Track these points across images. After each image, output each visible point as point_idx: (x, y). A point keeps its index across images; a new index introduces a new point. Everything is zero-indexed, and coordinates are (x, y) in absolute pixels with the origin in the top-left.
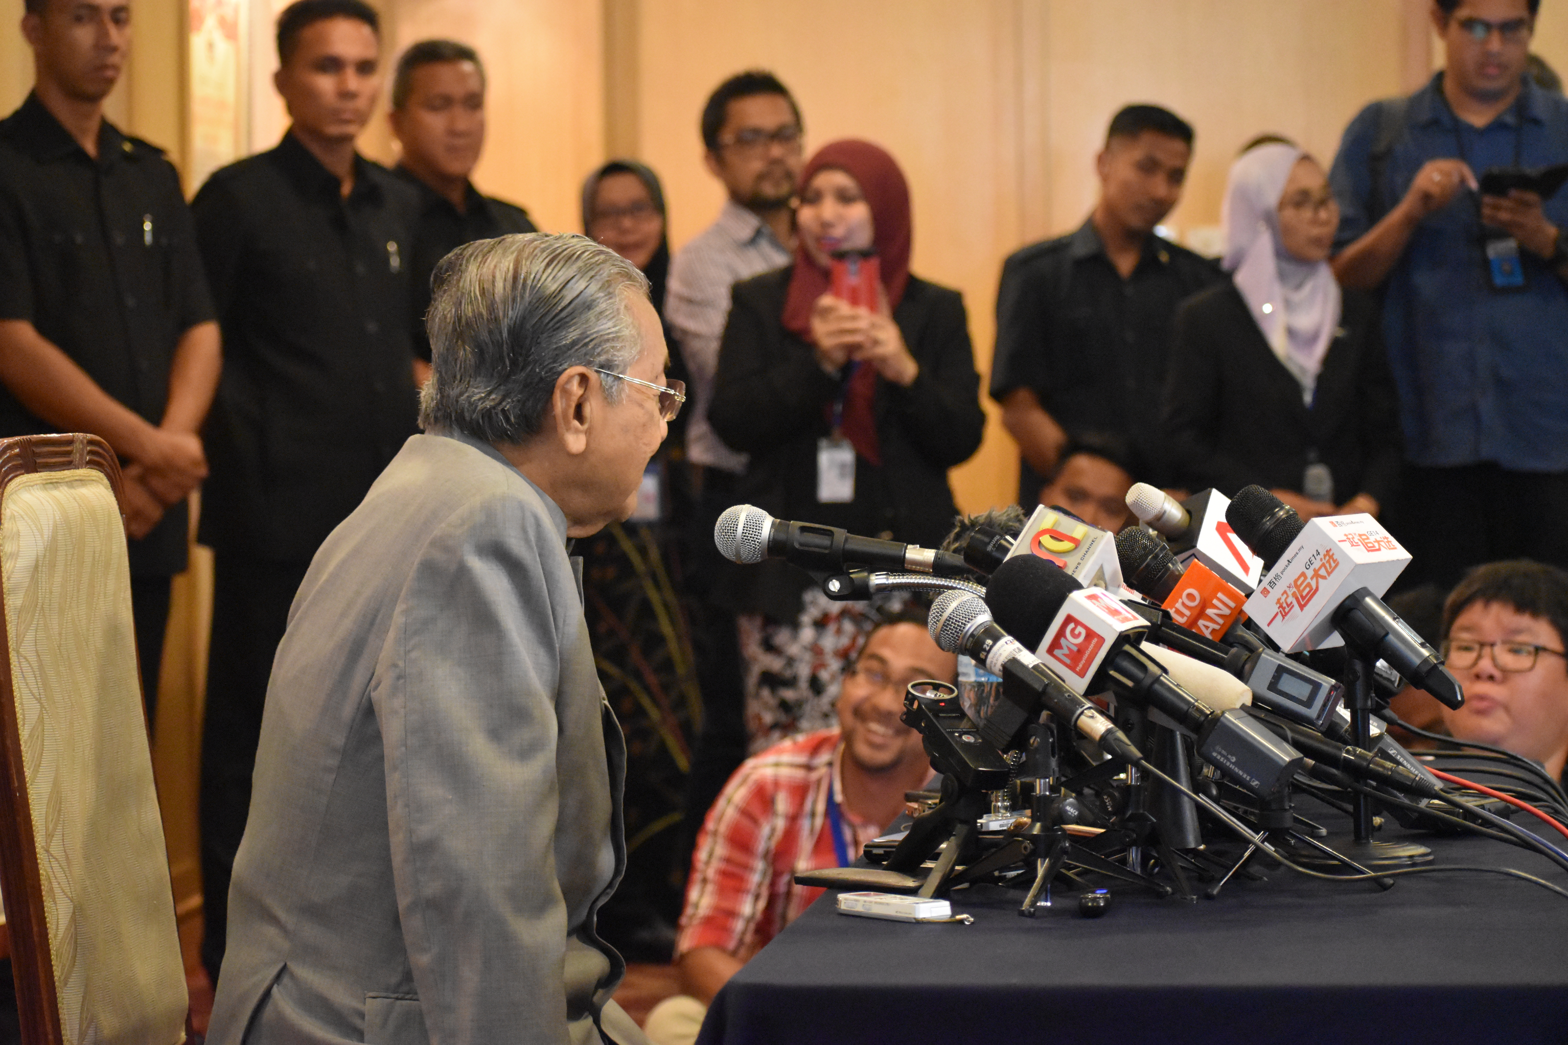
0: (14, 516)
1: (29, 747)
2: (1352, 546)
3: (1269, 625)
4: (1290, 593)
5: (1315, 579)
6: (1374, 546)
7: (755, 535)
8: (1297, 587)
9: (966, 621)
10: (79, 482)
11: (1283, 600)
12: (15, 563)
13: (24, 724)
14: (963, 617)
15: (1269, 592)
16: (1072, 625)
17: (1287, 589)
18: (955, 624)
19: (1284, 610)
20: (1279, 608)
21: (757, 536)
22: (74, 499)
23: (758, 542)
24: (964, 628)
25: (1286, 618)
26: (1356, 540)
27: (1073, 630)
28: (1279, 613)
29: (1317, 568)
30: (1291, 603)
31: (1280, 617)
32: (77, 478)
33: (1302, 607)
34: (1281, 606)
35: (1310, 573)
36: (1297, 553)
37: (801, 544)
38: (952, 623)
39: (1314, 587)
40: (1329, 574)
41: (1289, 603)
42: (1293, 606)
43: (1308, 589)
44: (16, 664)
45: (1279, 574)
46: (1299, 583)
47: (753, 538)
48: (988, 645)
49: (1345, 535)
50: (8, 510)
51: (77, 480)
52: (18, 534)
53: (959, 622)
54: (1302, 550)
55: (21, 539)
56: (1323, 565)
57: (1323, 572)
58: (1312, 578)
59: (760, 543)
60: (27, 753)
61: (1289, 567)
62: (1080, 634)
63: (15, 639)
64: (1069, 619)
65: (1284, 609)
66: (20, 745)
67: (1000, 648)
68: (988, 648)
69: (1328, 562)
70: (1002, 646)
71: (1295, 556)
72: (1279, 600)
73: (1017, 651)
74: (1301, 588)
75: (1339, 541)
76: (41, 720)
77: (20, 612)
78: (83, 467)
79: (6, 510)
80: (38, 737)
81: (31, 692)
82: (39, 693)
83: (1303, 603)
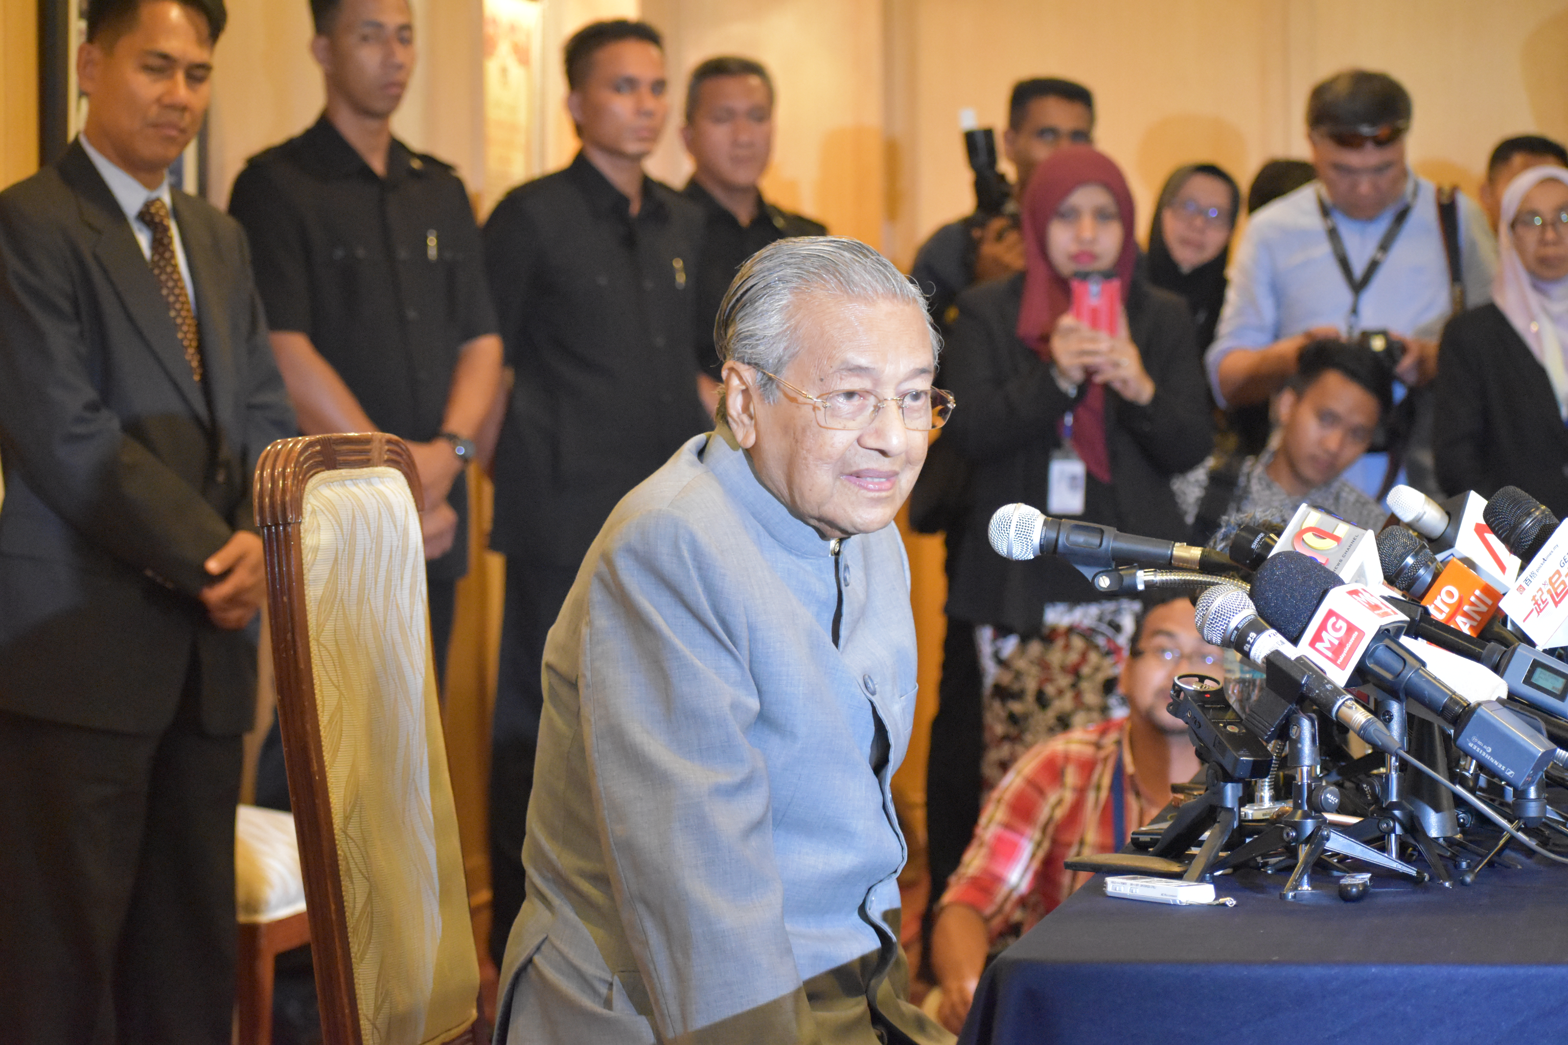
0: (314, 510)
1: (328, 733)
3: (1524, 621)
4: (1545, 591)
7: (1027, 533)
8: (1552, 584)
10: (380, 478)
11: (1538, 597)
12: (317, 556)
13: (323, 710)
14: (1228, 611)
15: (1524, 589)
16: (1333, 619)
17: (1541, 586)
18: (1220, 618)
19: (1539, 607)
20: (1534, 604)
21: (1030, 533)
22: (372, 493)
23: (1030, 539)
24: (1229, 621)
25: (1541, 614)
27: (1334, 625)
28: (1535, 610)
30: (1546, 600)
31: (1535, 613)
33: (1556, 604)
34: (1536, 603)
35: (1564, 571)
36: (1552, 552)
37: (1071, 544)
38: (1218, 617)
41: (1544, 600)
43: (1562, 587)
44: (316, 652)
45: (1535, 572)
46: (1554, 580)
47: (1026, 535)
48: (1251, 638)
50: (309, 506)
52: (318, 527)
53: (1224, 616)
54: (1557, 548)
55: (320, 533)
58: (1566, 577)
59: (1032, 541)
60: (326, 738)
61: (1544, 565)
62: (1341, 627)
63: (315, 628)
64: (1331, 613)
65: (1539, 605)
66: (318, 731)
67: (1263, 641)
70: (1266, 639)
71: (1550, 554)
72: (1534, 597)
73: (1280, 643)
74: (1556, 586)
76: (339, 706)
77: (320, 603)
78: (380, 466)
79: (307, 504)
80: (337, 722)
81: (330, 680)
82: (338, 680)
83: (1557, 600)
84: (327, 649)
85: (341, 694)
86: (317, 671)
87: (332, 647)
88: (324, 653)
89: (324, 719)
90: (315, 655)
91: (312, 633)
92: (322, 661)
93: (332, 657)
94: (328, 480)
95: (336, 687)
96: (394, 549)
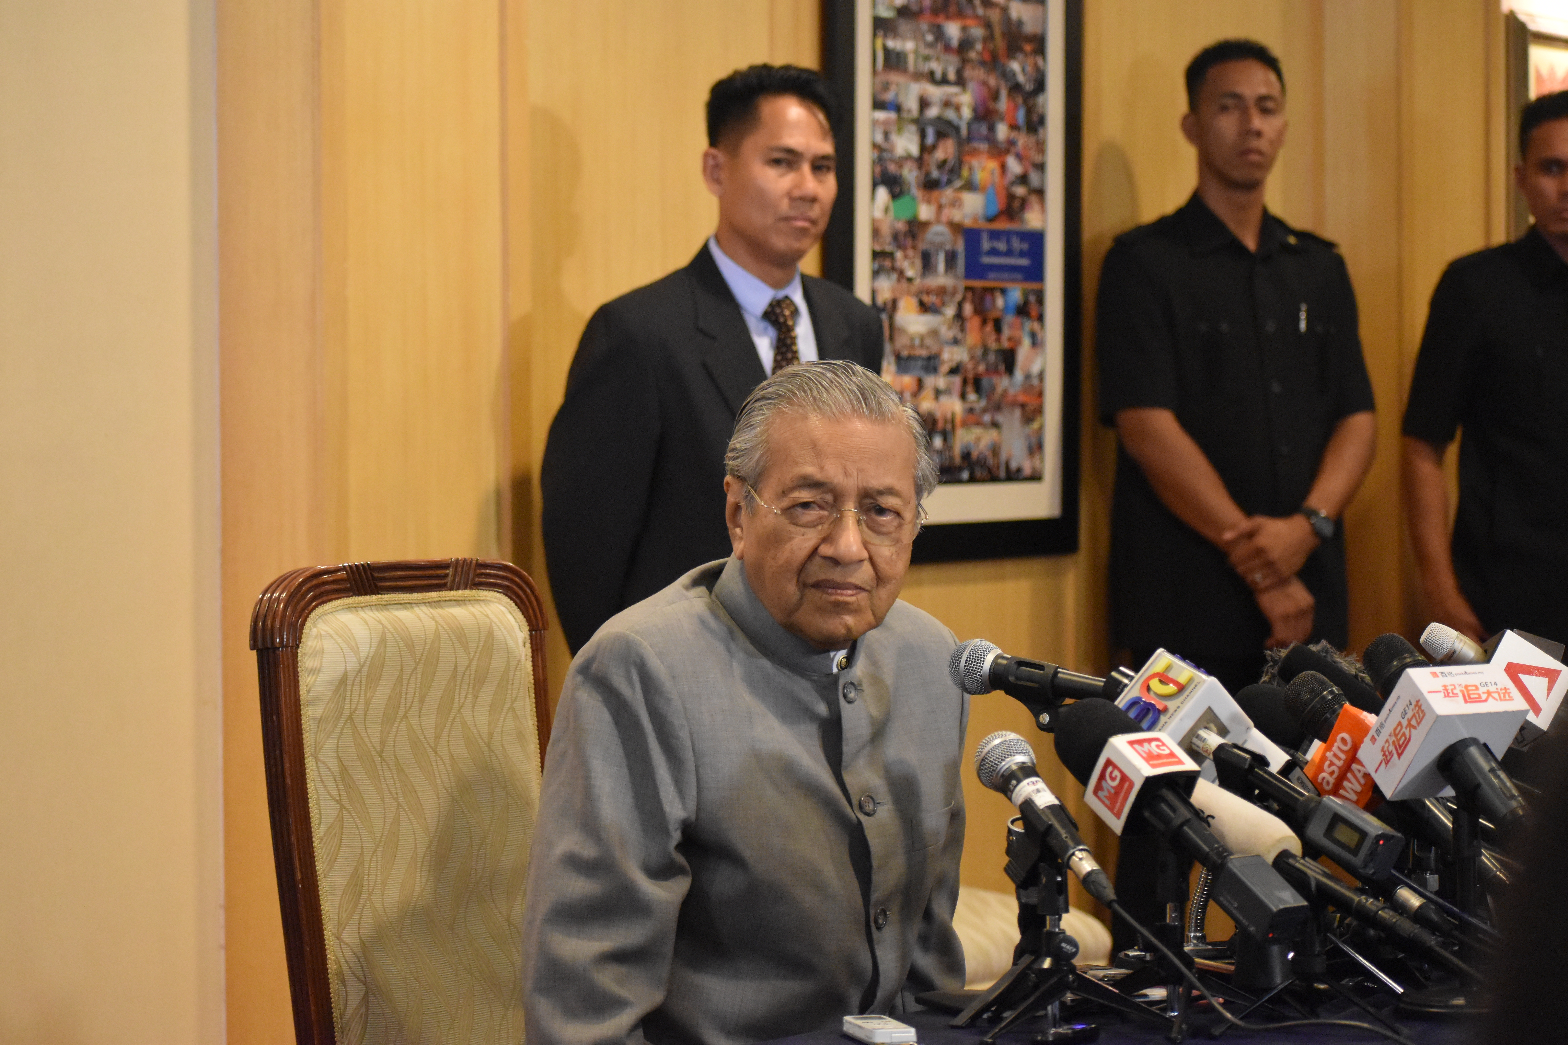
0: (321, 634)
1: (325, 844)
2: (1445, 697)
3: (1376, 771)
4: (1391, 741)
5: (1408, 729)
6: (1480, 697)
7: (976, 668)
8: (1396, 735)
9: (998, 762)
10: (454, 602)
11: (1385, 749)
12: (317, 678)
13: (320, 824)
14: (996, 758)
15: (1376, 740)
16: (1110, 769)
17: (1388, 737)
18: (989, 764)
19: (1387, 759)
20: (1383, 756)
21: (978, 669)
22: (433, 618)
23: (979, 675)
24: (997, 768)
25: (1389, 765)
26: (1457, 691)
27: (1111, 773)
28: (1383, 762)
29: (1410, 718)
30: (1392, 751)
31: (1383, 763)
32: (447, 599)
33: (1399, 755)
34: (1384, 754)
35: (1405, 723)
36: (1395, 703)
37: (1017, 678)
38: (987, 763)
39: (1408, 737)
40: (1419, 723)
41: (1390, 750)
42: (1393, 755)
43: (1403, 739)
44: (315, 768)
45: (1383, 722)
46: (1397, 731)
47: (975, 671)
48: (1013, 786)
49: (1445, 686)
50: (315, 631)
51: (450, 600)
52: (322, 651)
53: (993, 762)
54: (1400, 700)
55: (324, 656)
56: (1414, 716)
57: (1414, 722)
58: (1406, 728)
59: (981, 676)
60: (322, 849)
61: (1390, 715)
62: (1116, 776)
63: (314, 746)
64: (1109, 763)
65: (1386, 757)
66: (312, 842)
67: (1022, 788)
68: (1012, 788)
69: (1418, 712)
70: (1024, 787)
71: (1394, 705)
72: (1383, 747)
73: (1035, 792)
74: (1399, 737)
75: (1429, 692)
76: (340, 819)
77: (319, 721)
78: (465, 588)
79: (310, 630)
80: (335, 835)
81: (330, 794)
82: (340, 795)
83: (1400, 752)
84: (326, 765)
85: (342, 807)
86: (315, 785)
87: (333, 764)
88: (323, 769)
89: (319, 832)
90: (312, 770)
91: (308, 751)
92: (320, 776)
93: (332, 772)
94: (355, 605)
95: (336, 801)
96: (461, 669)
